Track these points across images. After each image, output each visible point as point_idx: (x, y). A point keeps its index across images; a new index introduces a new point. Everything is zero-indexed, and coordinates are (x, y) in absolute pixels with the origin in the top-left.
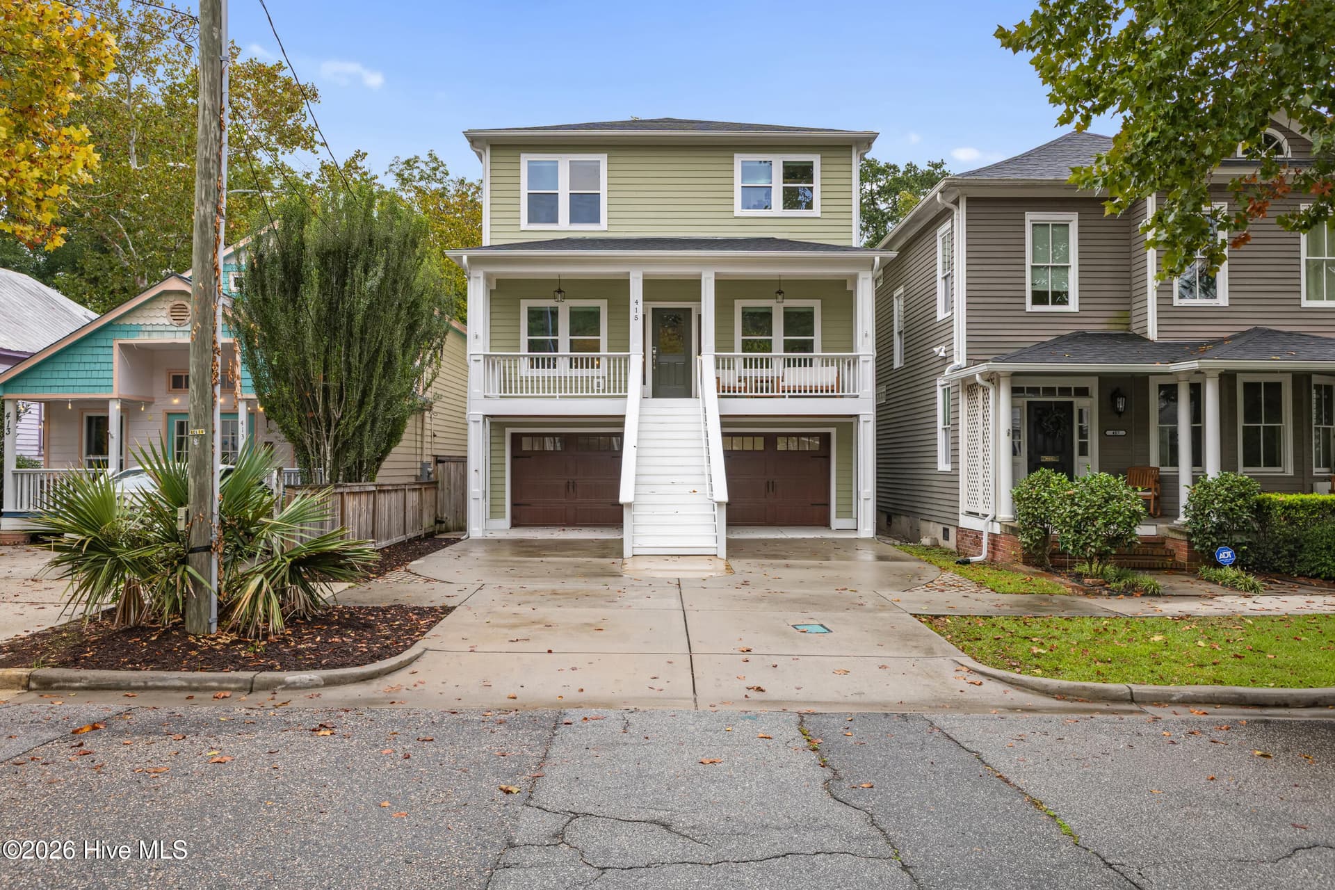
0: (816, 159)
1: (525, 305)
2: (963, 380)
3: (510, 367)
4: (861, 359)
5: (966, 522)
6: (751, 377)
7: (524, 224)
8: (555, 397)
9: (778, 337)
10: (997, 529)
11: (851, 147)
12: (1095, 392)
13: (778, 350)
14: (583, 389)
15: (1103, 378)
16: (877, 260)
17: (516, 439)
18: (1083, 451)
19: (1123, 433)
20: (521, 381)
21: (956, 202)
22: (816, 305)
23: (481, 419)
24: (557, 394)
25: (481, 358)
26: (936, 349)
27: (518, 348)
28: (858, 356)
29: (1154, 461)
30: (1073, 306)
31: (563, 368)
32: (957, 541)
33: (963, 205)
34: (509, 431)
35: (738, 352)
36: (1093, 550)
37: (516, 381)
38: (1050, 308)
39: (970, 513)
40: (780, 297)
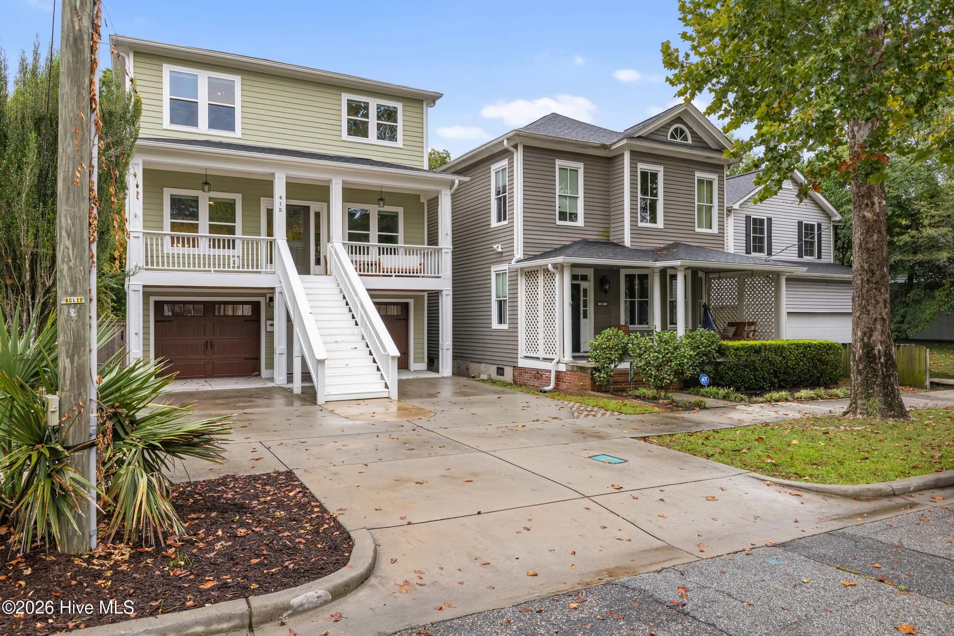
0: (399, 106)
1: (168, 192)
2: (522, 269)
3: (157, 245)
4: (444, 251)
5: (522, 363)
6: (360, 261)
7: (167, 124)
8: (210, 271)
9: (374, 232)
10: (562, 368)
11: (422, 101)
12: (592, 278)
13: (374, 241)
14: (222, 265)
15: (597, 268)
16: (457, 182)
17: (159, 305)
18: (585, 317)
19: (606, 304)
20: (168, 257)
21: (516, 147)
22: (400, 210)
23: (141, 289)
24: (212, 269)
25: (141, 235)
26: (495, 247)
27: (162, 228)
28: (441, 249)
29: (622, 323)
30: (580, 222)
31: (203, 248)
32: (514, 376)
33: (520, 149)
34: (153, 299)
36: (668, 381)
37: (163, 257)
38: (568, 223)
39: (526, 357)
40: (381, 203)
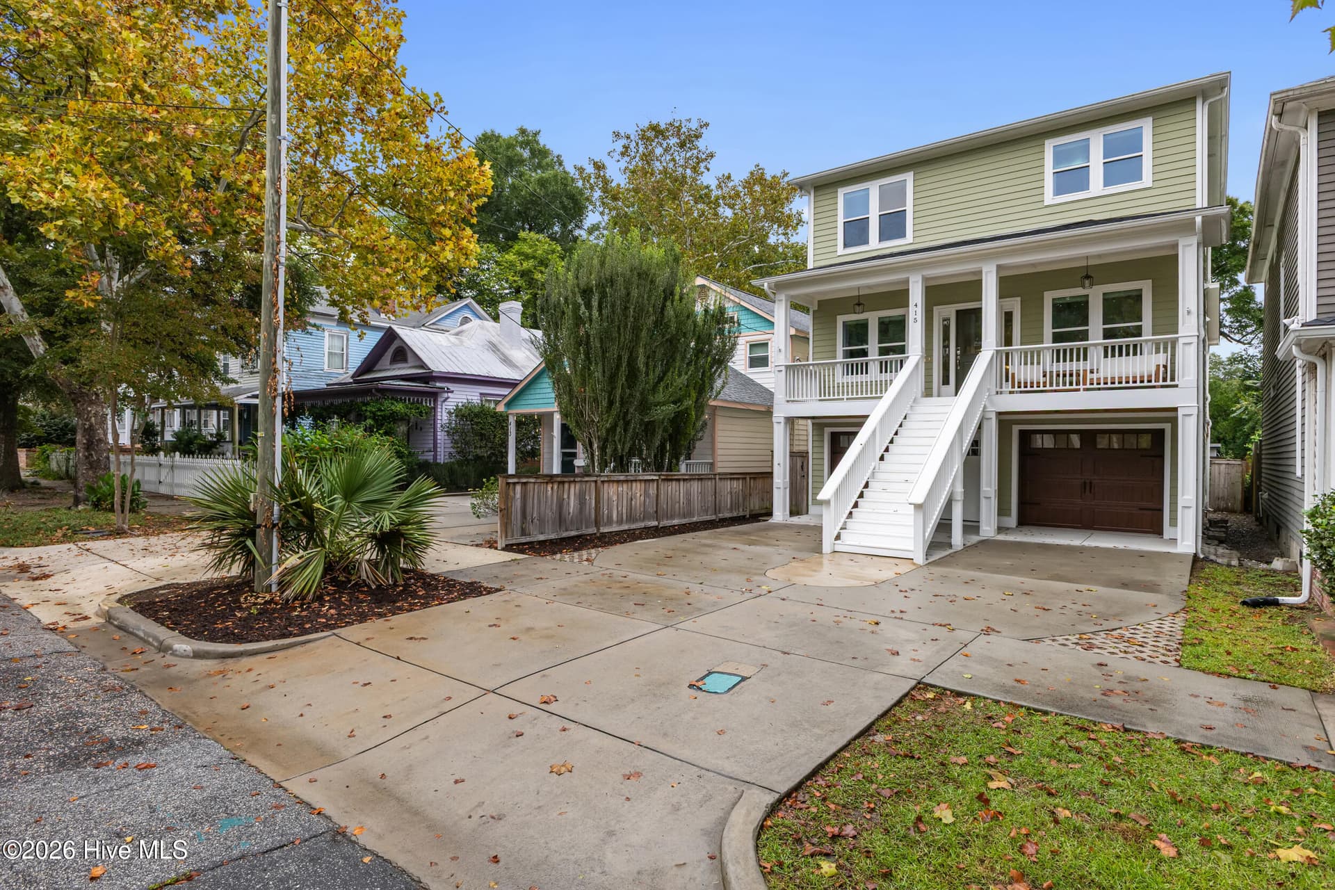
0: (1147, 123)
1: (841, 319)
4: (1181, 341)
7: (840, 250)
9: (1096, 325)
11: (1194, 98)
13: (1096, 339)
16: (1199, 220)
17: (836, 438)
21: (1305, 123)
22: (1145, 286)
23: (784, 421)
25: (783, 368)
26: (1289, 321)
27: (834, 357)
28: (1182, 338)
33: (1312, 122)
34: (828, 430)
35: (1048, 343)
40: (1087, 282)
